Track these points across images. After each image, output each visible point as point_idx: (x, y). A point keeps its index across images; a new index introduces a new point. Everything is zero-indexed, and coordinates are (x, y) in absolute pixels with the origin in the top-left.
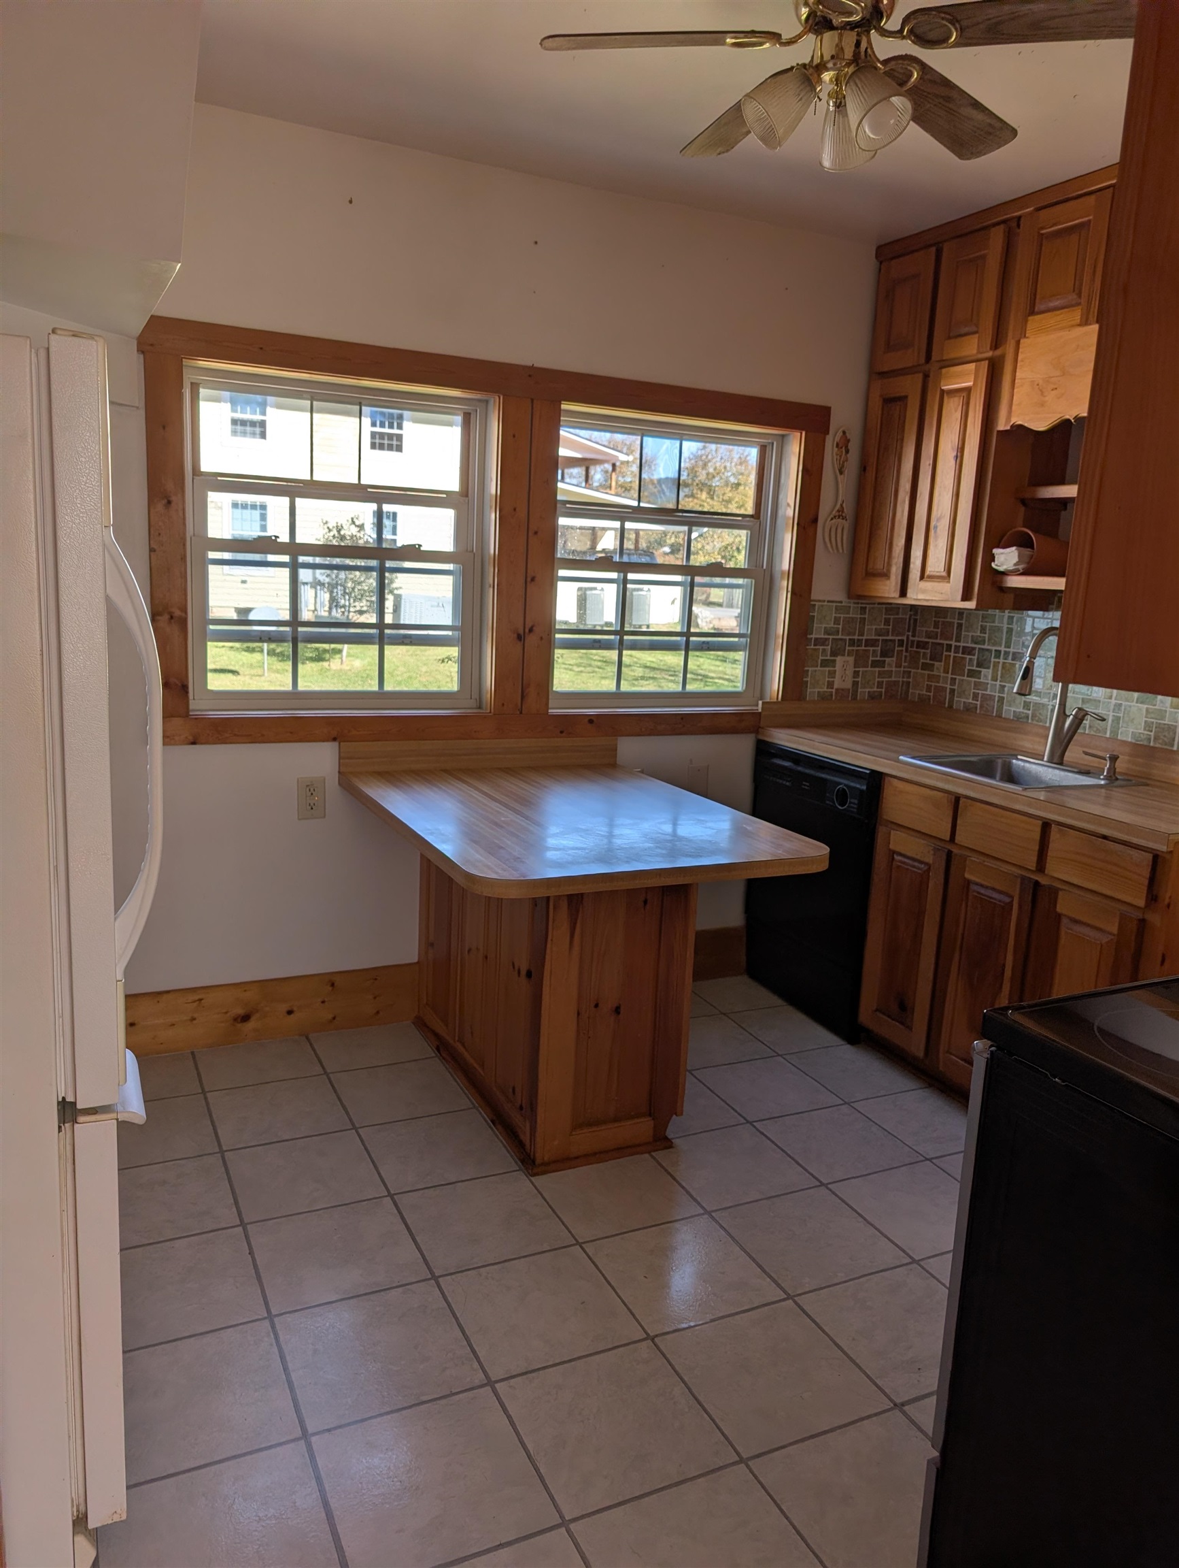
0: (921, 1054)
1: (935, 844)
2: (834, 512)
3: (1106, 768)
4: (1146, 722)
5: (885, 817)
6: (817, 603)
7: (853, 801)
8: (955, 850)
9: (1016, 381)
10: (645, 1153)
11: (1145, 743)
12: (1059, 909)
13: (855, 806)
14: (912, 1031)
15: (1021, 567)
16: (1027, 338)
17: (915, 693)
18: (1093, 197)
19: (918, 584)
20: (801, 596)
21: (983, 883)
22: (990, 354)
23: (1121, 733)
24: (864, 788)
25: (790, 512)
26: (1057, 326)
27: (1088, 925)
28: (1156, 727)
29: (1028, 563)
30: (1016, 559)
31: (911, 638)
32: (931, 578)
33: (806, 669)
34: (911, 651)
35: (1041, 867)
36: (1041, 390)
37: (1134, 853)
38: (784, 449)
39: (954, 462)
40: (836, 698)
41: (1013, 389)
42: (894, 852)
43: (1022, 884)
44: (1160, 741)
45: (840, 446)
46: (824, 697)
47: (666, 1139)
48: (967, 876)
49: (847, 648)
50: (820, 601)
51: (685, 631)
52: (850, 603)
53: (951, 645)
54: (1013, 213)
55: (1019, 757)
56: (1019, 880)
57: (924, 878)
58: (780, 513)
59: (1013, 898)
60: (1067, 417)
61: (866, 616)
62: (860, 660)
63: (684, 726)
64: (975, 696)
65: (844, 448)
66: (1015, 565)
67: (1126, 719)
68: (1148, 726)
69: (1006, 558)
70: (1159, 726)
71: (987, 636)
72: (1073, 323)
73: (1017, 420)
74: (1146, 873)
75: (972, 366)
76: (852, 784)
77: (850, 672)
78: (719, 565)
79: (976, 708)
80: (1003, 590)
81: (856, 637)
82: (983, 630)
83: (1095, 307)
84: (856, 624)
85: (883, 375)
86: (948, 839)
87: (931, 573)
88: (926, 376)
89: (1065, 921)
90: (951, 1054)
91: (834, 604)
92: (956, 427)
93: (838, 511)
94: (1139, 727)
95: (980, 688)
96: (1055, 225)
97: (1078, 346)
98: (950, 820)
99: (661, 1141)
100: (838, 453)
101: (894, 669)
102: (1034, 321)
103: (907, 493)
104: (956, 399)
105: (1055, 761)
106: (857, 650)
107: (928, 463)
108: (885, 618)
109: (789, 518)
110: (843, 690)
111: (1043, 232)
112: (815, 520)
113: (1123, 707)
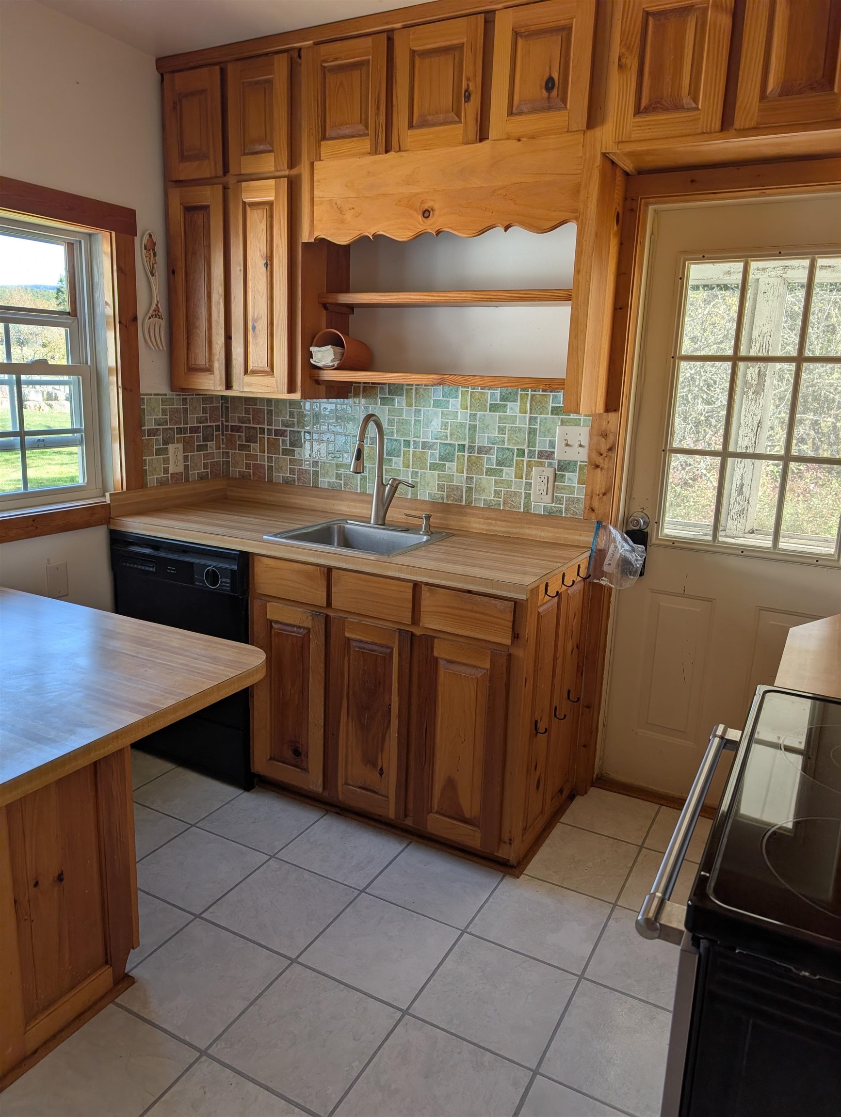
0: (320, 790)
1: (311, 611)
2: (151, 312)
3: (423, 525)
4: (438, 484)
5: (258, 591)
6: (145, 397)
7: (224, 580)
8: (332, 614)
9: (315, 199)
10: (109, 1004)
11: (440, 501)
12: (436, 654)
13: (228, 585)
14: (308, 772)
15: (336, 363)
16: (322, 160)
17: (236, 471)
18: (369, 39)
19: (243, 378)
20: (131, 391)
21: (363, 639)
22: (287, 173)
23: (420, 494)
24: (235, 567)
25: (109, 311)
26: (349, 153)
27: (464, 664)
28: (447, 488)
29: (341, 360)
30: (332, 357)
31: (225, 423)
32: (255, 372)
33: (144, 458)
34: (226, 434)
35: (416, 619)
36: (339, 209)
37: (498, 602)
38: (94, 248)
39: (265, 269)
40: (172, 482)
41: (313, 206)
42: (271, 621)
43: (400, 636)
44: (452, 498)
45: (148, 248)
46: (162, 483)
47: (127, 976)
48: (347, 635)
49: (176, 436)
50: (147, 395)
51: (18, 430)
52: (173, 395)
53: (264, 429)
54: (295, 43)
55: (349, 521)
56: (397, 634)
57: (304, 642)
58: (98, 311)
59: (393, 649)
60: (367, 234)
61: (188, 406)
62: (187, 446)
63: (37, 528)
64: (292, 471)
65: (151, 250)
66: (332, 361)
67: (423, 483)
68: (441, 488)
69: (324, 356)
70: (449, 487)
71: (296, 420)
72: (364, 150)
73: (319, 233)
74: (509, 617)
75: (272, 182)
76: (221, 565)
77: (181, 457)
78: (44, 362)
79: (294, 480)
80: (318, 382)
81: (182, 426)
82: (292, 415)
83: (382, 139)
84: (181, 414)
85: (179, 183)
86: (325, 605)
87: (255, 368)
88: (225, 188)
89: (442, 663)
90: (349, 785)
91: (160, 397)
92: (263, 237)
93: (154, 310)
94: (434, 488)
95: (294, 464)
96: (336, 59)
97: (369, 172)
98: (325, 589)
99: (124, 980)
100: (147, 255)
101: (215, 451)
102: (327, 147)
103: (221, 295)
104: (260, 211)
105: (380, 523)
106: (184, 437)
107: (239, 269)
108: (203, 407)
109: (108, 317)
110: (177, 474)
111: (325, 65)
112: (135, 319)
113: (419, 474)
